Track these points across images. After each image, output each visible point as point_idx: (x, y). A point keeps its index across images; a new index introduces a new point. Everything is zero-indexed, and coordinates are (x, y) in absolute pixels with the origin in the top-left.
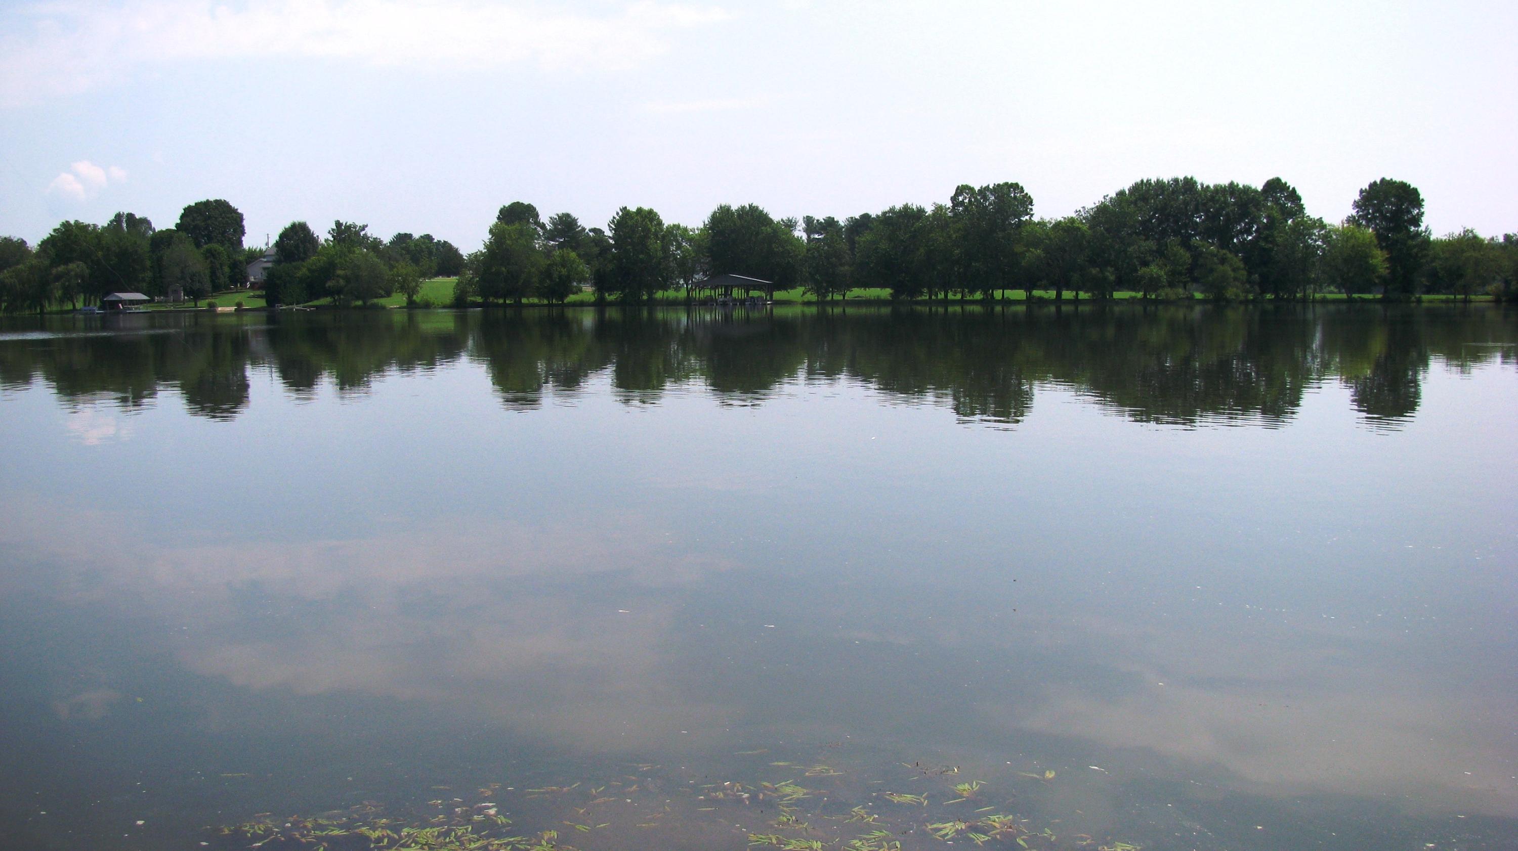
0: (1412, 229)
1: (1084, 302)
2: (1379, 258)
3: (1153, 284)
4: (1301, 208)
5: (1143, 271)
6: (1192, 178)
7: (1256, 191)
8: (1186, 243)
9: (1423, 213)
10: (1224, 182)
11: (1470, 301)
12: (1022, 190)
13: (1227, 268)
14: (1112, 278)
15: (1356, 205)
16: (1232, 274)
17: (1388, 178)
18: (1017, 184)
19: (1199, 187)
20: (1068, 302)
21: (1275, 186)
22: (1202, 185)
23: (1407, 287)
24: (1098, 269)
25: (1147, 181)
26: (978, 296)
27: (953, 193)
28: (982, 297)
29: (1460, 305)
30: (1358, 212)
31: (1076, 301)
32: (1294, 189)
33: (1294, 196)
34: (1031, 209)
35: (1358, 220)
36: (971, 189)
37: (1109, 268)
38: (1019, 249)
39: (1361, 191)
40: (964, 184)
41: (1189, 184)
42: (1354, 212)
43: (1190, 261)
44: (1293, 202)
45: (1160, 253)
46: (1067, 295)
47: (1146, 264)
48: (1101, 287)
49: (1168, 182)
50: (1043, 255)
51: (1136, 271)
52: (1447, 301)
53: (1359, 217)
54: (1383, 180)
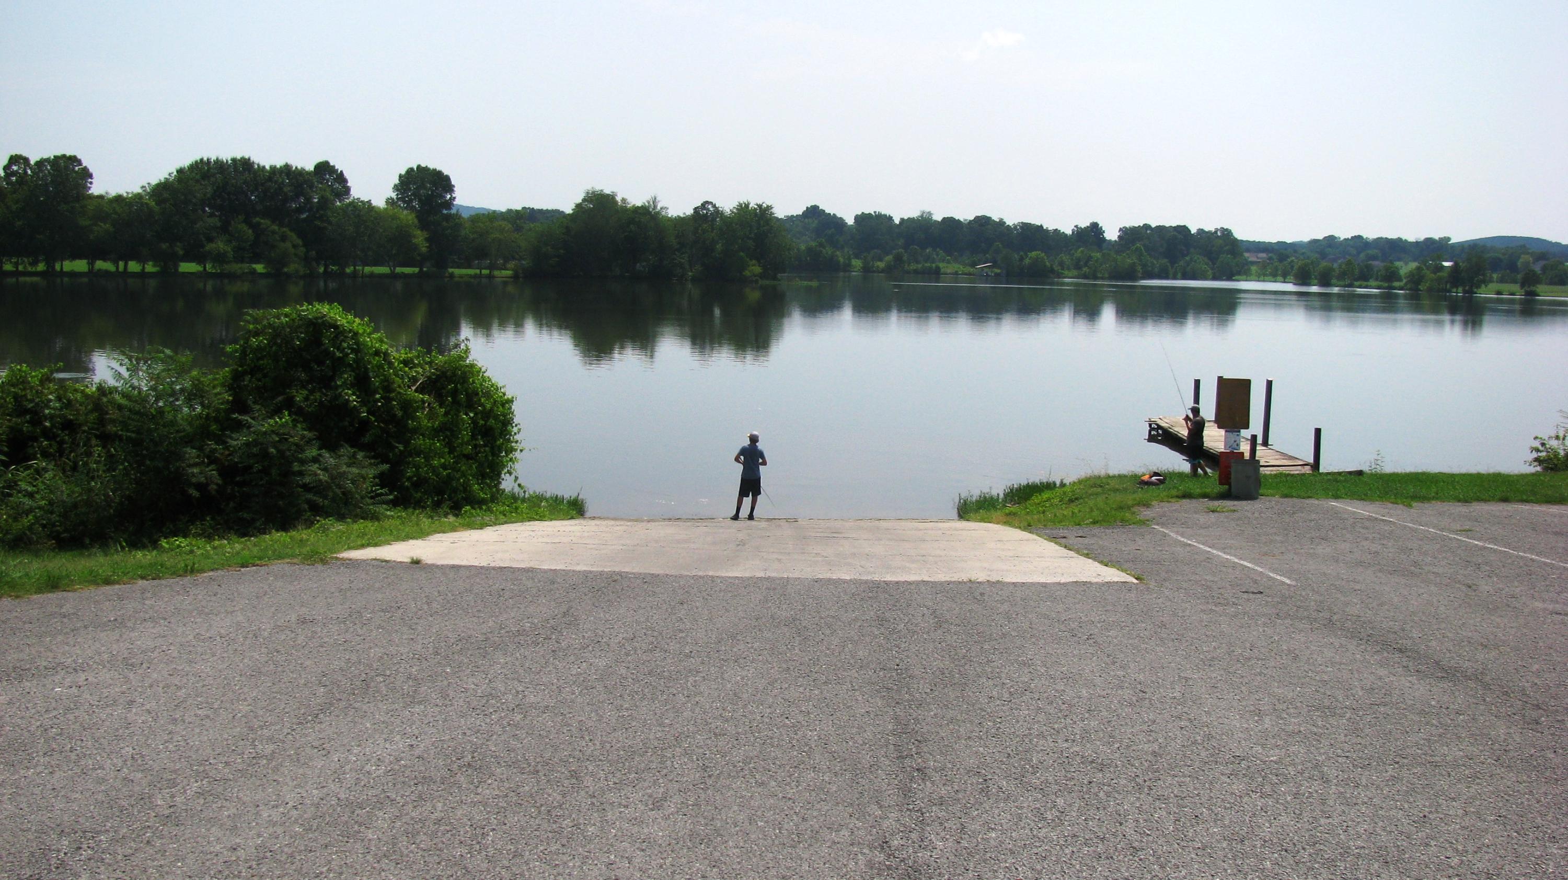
0: (445, 212)
1: (151, 275)
2: (420, 238)
3: (220, 258)
4: (347, 190)
5: (209, 247)
6: (249, 159)
7: (309, 173)
8: (247, 222)
9: (455, 198)
10: (279, 163)
11: (494, 277)
12: (79, 162)
13: (288, 245)
14: (181, 253)
15: (396, 188)
16: (292, 250)
17: (423, 165)
18: (75, 157)
19: (256, 166)
20: (134, 275)
21: (324, 168)
22: (258, 165)
23: (442, 264)
24: (167, 244)
25: (208, 159)
26: (41, 267)
27: (5, 162)
28: (45, 268)
29: (484, 280)
30: (397, 195)
31: (143, 275)
32: (341, 172)
33: (341, 178)
34: (91, 183)
35: (397, 202)
36: (26, 160)
37: (178, 244)
38: (84, 222)
39: (400, 176)
40: (18, 153)
41: (246, 164)
42: (394, 195)
43: (252, 238)
44: (340, 183)
45: (224, 229)
46: (134, 266)
47: (210, 240)
48: (168, 261)
49: (227, 161)
50: (112, 229)
51: (203, 246)
52: (475, 276)
53: (397, 198)
54: (419, 167)
